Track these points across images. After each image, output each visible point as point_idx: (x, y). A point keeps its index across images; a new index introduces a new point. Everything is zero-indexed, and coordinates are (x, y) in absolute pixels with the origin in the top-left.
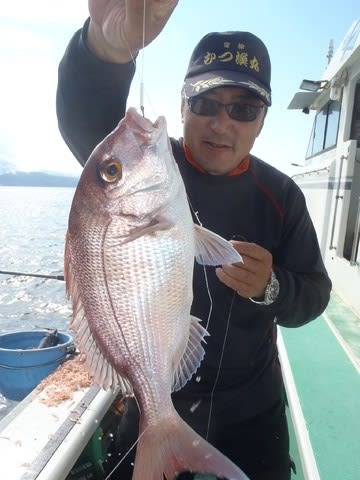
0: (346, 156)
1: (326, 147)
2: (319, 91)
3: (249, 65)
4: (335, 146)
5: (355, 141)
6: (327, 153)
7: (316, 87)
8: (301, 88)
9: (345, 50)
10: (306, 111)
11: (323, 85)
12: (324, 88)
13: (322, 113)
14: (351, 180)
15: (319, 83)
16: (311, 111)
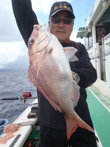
0: (96, 48)
1: (90, 47)
2: (84, 31)
3: (68, 9)
4: (92, 46)
5: (98, 43)
6: (90, 49)
7: (83, 30)
8: (79, 30)
9: (90, 16)
10: (82, 38)
11: (85, 28)
12: (86, 29)
13: (86, 38)
14: (99, 55)
15: (84, 28)
16: (83, 38)
